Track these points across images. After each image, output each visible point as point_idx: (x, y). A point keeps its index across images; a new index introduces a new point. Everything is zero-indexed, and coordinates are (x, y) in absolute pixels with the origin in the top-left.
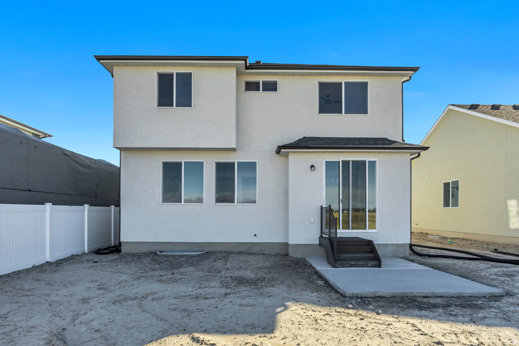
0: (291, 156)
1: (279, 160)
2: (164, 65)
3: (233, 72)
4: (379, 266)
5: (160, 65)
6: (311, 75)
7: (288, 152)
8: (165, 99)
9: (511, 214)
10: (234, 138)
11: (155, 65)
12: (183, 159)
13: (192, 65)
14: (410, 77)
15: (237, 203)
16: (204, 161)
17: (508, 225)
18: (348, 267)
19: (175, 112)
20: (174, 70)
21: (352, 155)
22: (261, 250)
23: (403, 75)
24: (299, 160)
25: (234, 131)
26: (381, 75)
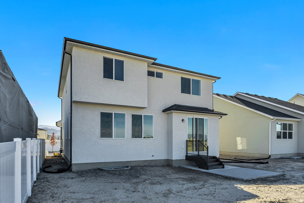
0: (174, 114)
1: (164, 115)
2: (108, 53)
3: (146, 64)
4: (223, 167)
5: (105, 52)
6: (178, 73)
7: (172, 112)
8: (108, 74)
9: (238, 143)
10: (147, 102)
11: (102, 52)
12: (113, 111)
13: (125, 56)
14: (215, 81)
15: (144, 138)
16: (126, 113)
17: (237, 148)
18: (213, 169)
19: (113, 82)
20: (114, 57)
21: (199, 115)
22: (155, 164)
23: (213, 80)
24: (177, 116)
25: (146, 98)
26: (206, 78)
